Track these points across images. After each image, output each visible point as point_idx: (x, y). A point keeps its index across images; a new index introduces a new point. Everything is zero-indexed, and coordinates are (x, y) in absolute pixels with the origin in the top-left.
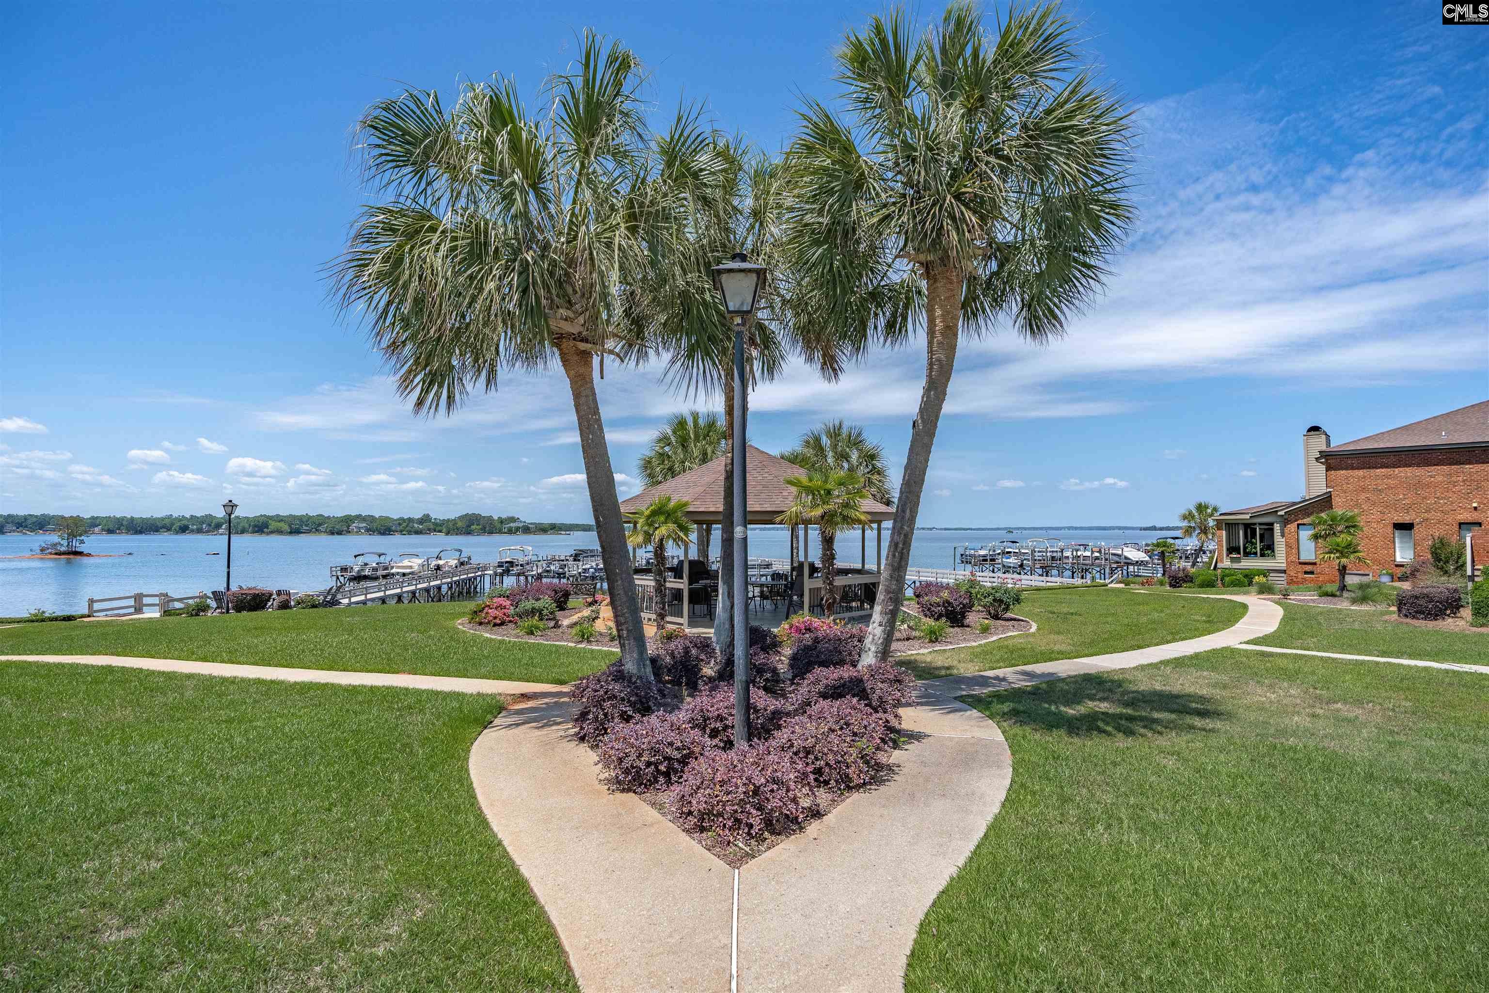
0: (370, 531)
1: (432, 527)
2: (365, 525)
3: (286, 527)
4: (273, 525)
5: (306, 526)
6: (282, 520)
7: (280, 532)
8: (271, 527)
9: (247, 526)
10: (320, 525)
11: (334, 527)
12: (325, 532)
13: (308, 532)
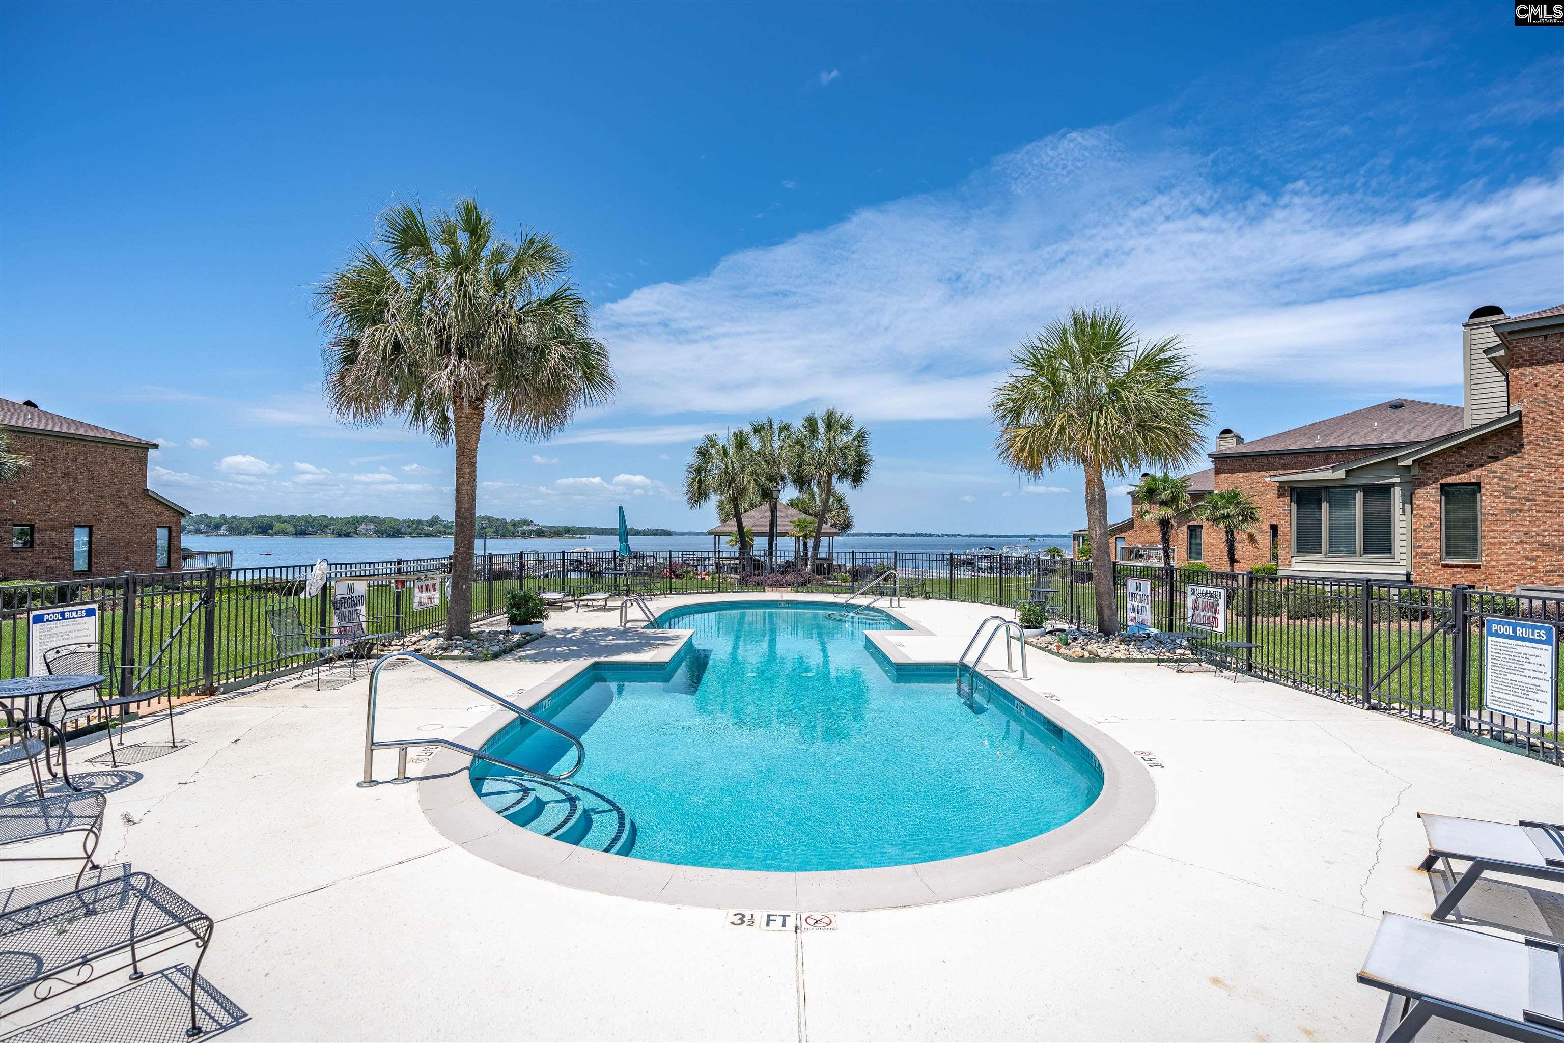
0: (379, 533)
1: (442, 529)
2: (373, 527)
3: (291, 529)
4: (278, 526)
5: (312, 527)
6: (285, 521)
7: (285, 533)
8: (276, 529)
9: (250, 527)
10: (326, 526)
11: (341, 529)
12: (332, 533)
13: (314, 533)
